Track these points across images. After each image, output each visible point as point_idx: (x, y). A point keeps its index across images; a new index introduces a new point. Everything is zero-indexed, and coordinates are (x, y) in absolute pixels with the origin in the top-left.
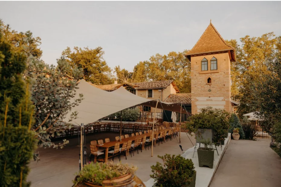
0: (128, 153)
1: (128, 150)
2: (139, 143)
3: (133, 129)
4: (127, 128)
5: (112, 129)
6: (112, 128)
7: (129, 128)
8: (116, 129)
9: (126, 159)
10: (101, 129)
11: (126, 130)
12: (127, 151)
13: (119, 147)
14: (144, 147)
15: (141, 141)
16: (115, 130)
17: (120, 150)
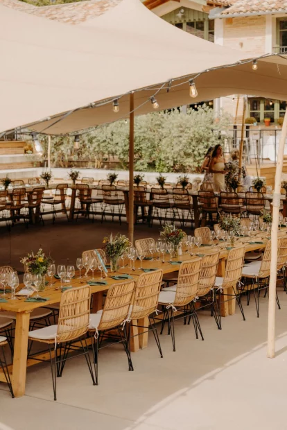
0: (146, 336)
1: (147, 323)
2: (205, 281)
3: (195, 207)
4: (165, 206)
5: (97, 207)
6: (98, 205)
7: (175, 206)
8: (116, 209)
9: (131, 368)
10: (46, 207)
11: (162, 212)
12: (141, 327)
13: (85, 307)
14: (234, 301)
15: (219, 274)
16: (113, 215)
17: (95, 321)
